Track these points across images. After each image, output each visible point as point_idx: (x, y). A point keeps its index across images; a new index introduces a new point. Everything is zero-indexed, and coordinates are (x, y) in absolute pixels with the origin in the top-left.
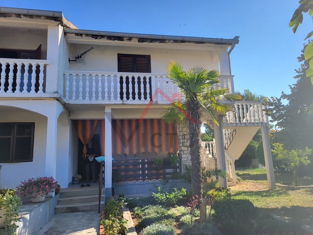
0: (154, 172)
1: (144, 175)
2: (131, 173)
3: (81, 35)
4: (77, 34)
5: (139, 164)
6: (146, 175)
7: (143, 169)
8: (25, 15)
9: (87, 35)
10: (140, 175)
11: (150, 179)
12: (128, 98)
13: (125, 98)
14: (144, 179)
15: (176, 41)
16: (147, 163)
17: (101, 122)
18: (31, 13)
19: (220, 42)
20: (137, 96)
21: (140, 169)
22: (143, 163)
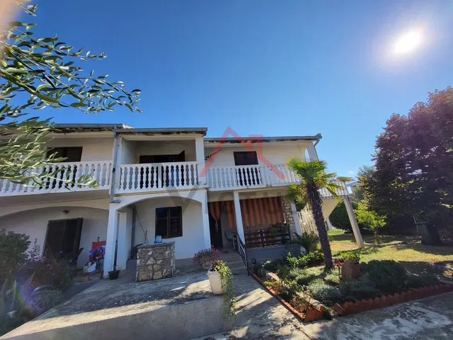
0: (270, 239)
1: (262, 242)
2: (253, 241)
3: (213, 141)
4: (210, 141)
5: (258, 233)
6: (265, 242)
7: (262, 238)
8: (182, 132)
9: (217, 141)
10: (260, 243)
11: (268, 245)
12: (250, 184)
13: (248, 184)
14: (263, 246)
15: (278, 140)
16: (264, 232)
17: (232, 203)
18: (187, 130)
19: (309, 139)
20: (256, 182)
21: (259, 238)
22: (261, 233)
